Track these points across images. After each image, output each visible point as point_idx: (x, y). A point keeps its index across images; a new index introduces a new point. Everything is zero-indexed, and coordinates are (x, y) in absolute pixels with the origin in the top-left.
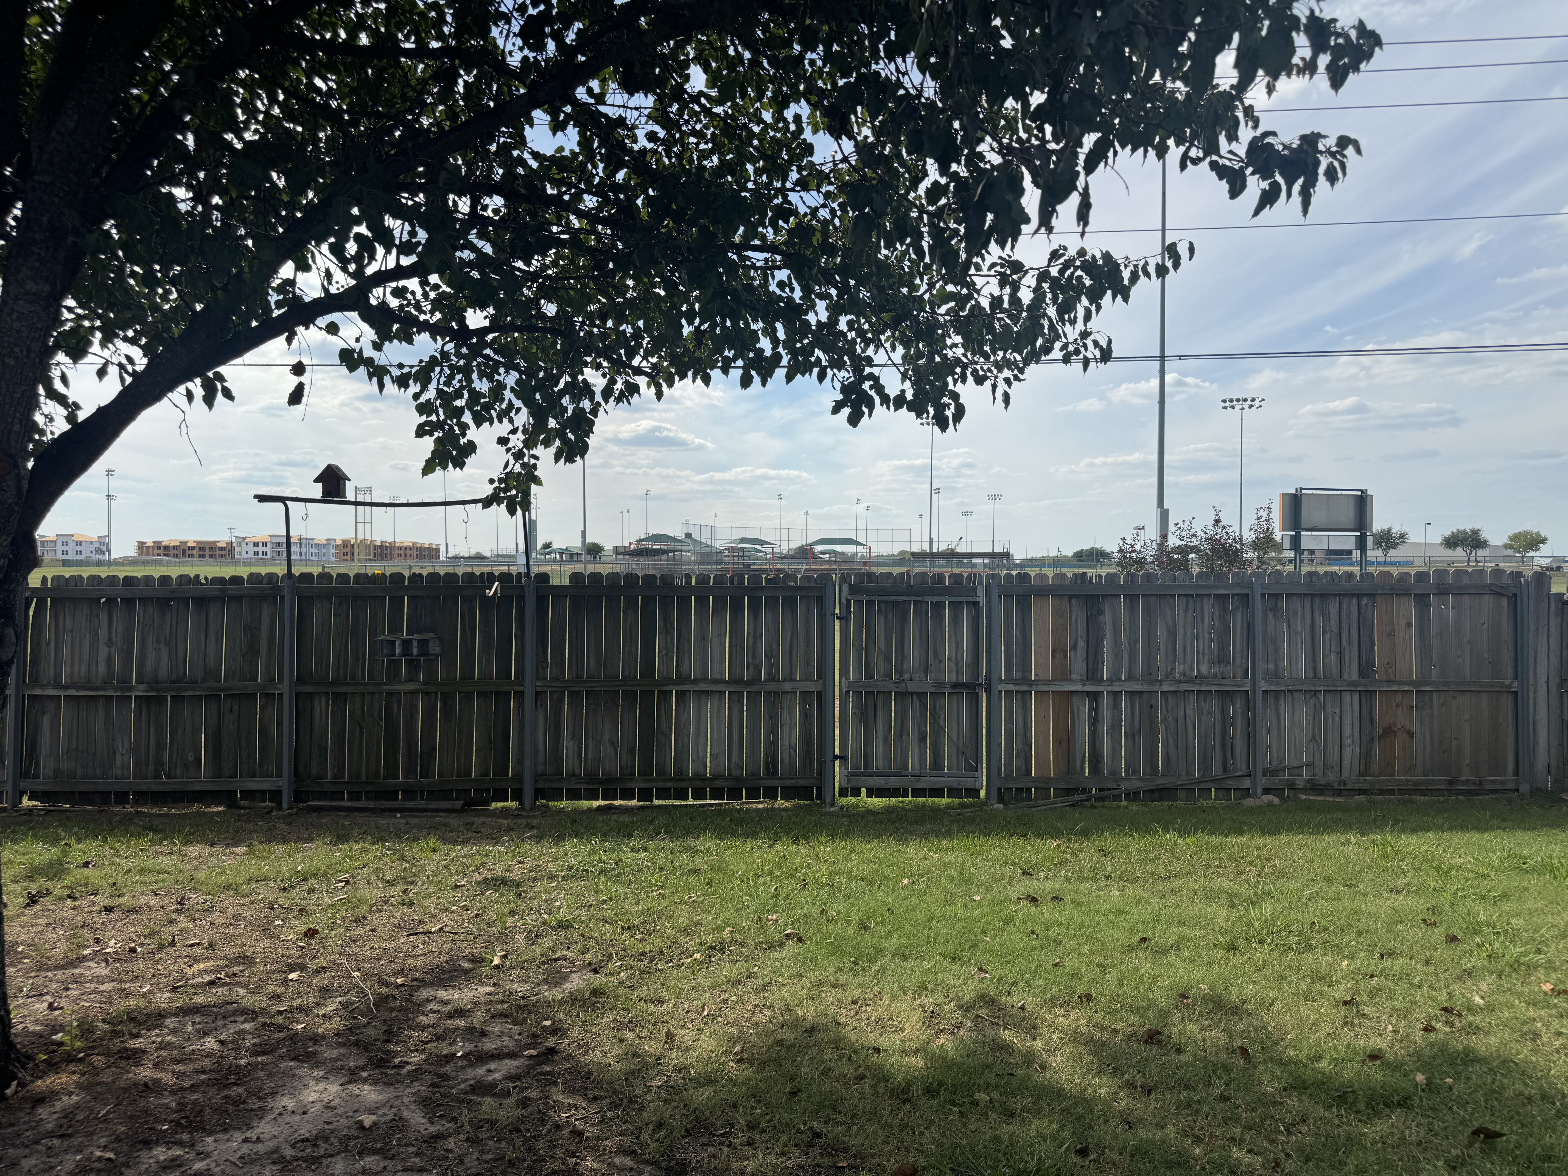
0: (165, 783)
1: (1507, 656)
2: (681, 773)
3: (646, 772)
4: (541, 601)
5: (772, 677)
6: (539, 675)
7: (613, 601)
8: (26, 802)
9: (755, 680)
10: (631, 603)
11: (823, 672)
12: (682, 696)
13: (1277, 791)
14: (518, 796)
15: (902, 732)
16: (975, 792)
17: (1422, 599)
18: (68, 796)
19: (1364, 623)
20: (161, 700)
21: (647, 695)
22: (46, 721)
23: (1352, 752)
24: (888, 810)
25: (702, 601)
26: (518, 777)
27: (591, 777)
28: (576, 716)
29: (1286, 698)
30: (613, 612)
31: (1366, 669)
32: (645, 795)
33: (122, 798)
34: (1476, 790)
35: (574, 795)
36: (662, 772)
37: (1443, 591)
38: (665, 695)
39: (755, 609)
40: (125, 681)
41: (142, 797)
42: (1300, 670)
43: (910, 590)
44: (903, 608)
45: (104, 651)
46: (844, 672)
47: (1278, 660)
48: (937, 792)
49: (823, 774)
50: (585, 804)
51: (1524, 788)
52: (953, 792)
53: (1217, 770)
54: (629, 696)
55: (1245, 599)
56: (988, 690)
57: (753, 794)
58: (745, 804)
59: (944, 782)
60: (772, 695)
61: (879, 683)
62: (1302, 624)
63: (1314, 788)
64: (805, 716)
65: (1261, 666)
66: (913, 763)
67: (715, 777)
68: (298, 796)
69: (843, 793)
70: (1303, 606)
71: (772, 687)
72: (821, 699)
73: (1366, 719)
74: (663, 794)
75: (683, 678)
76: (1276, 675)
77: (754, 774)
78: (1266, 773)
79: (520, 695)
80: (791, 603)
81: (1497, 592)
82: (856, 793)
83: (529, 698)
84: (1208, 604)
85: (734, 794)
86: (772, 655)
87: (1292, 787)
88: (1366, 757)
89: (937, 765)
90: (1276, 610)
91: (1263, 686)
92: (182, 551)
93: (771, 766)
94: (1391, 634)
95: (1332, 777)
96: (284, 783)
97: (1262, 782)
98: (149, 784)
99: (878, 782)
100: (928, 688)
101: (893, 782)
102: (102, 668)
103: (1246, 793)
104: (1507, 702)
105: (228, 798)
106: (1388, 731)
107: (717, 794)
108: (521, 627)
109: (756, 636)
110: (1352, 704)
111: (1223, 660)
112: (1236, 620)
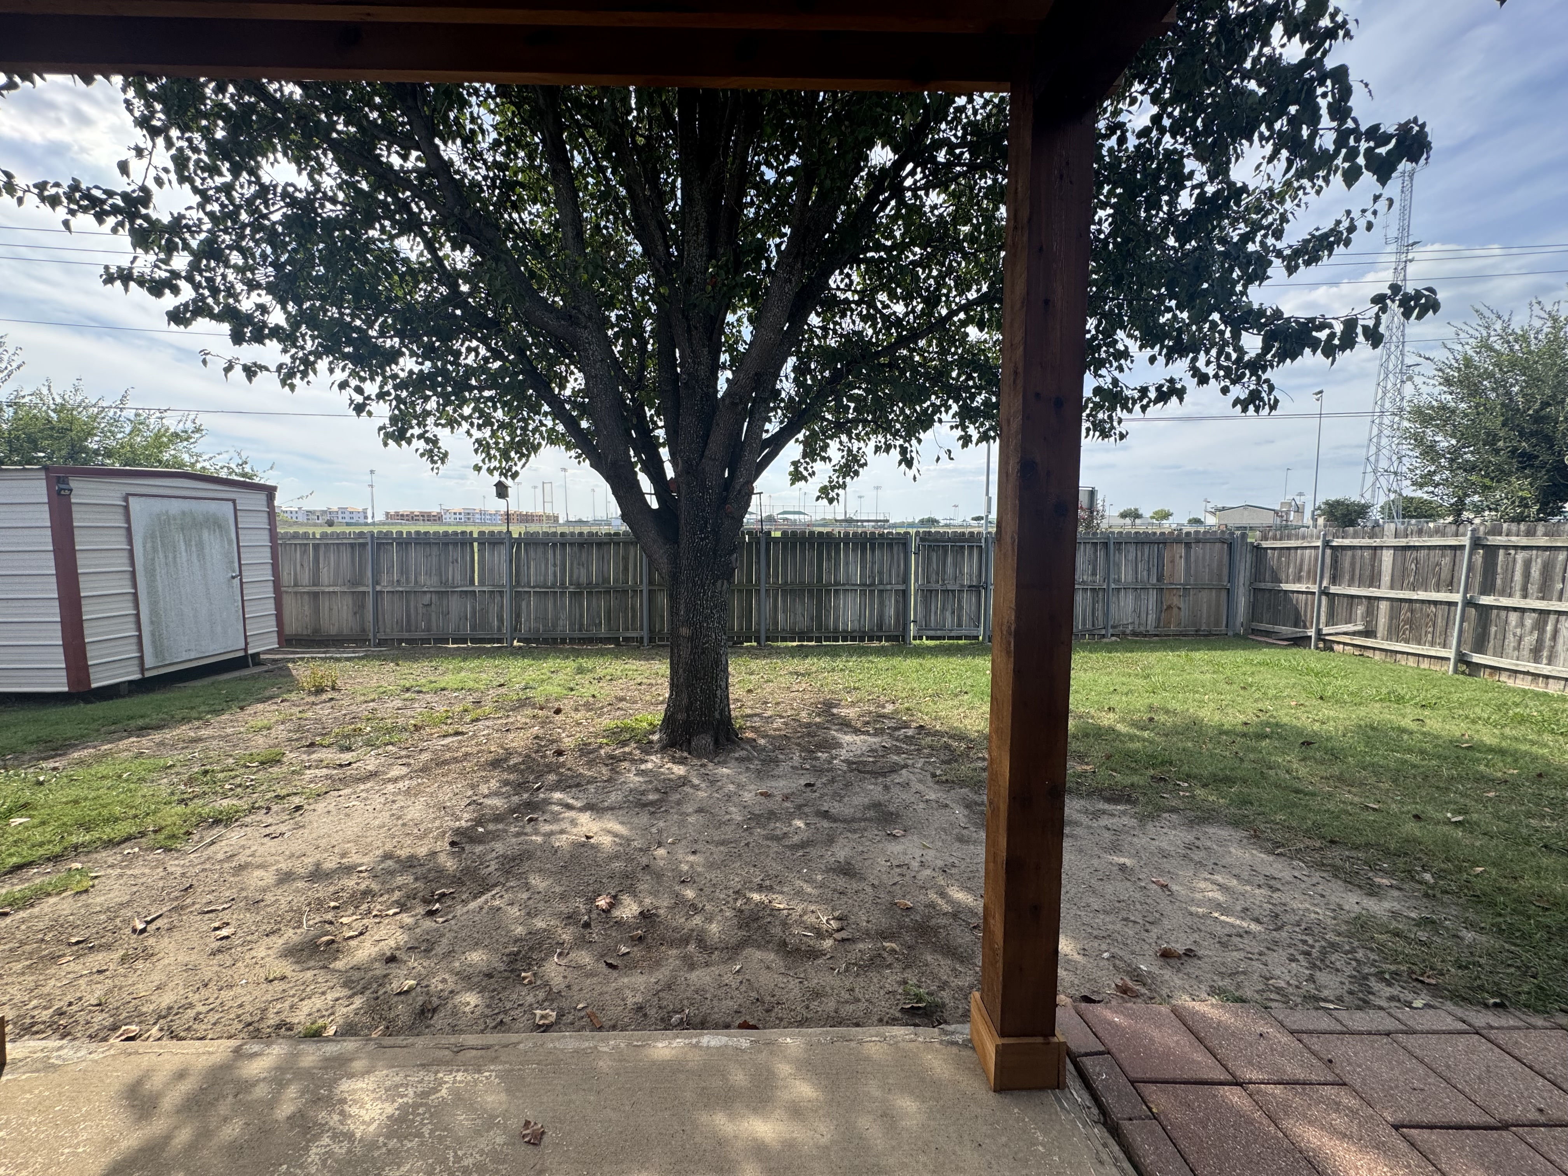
0: (584, 634)
1: (1225, 571)
2: (836, 630)
3: (819, 628)
4: (768, 544)
5: (881, 582)
6: (767, 582)
7: (802, 545)
8: (515, 643)
9: (872, 584)
10: (812, 545)
11: (906, 580)
12: (836, 591)
13: (1118, 636)
14: (758, 640)
15: (943, 609)
16: (977, 638)
17: (1188, 545)
18: (536, 641)
19: (1160, 557)
20: (581, 593)
21: (820, 591)
22: (524, 604)
23: (1152, 617)
24: (936, 646)
25: (846, 545)
26: (758, 631)
27: (793, 631)
28: (784, 601)
29: (1123, 592)
30: (803, 551)
31: (1160, 578)
32: (819, 640)
33: (563, 641)
34: (1209, 634)
35: (784, 639)
36: (827, 629)
37: (1198, 541)
38: (828, 592)
39: (873, 550)
40: (563, 583)
41: (572, 641)
42: (1130, 578)
43: (949, 540)
44: (945, 548)
45: (551, 570)
46: (916, 580)
47: (1119, 573)
48: (959, 638)
49: (905, 628)
50: (790, 644)
51: (1230, 633)
52: (967, 638)
53: (1089, 626)
54: (810, 592)
55: (1106, 545)
56: (986, 589)
57: (871, 639)
58: (866, 643)
59: (964, 632)
60: (881, 592)
61: (934, 586)
62: (1132, 556)
63: (1135, 634)
64: (897, 601)
65: (1112, 576)
66: (948, 624)
67: (853, 631)
68: (651, 640)
69: (915, 638)
70: (1132, 548)
71: (881, 587)
72: (905, 593)
73: (1159, 602)
74: (827, 639)
75: (837, 583)
76: (1119, 580)
77: (872, 630)
78: (1113, 627)
79: (758, 591)
80: (890, 545)
81: (1222, 541)
82: (921, 638)
83: (763, 592)
84: (1088, 546)
85: (862, 639)
86: (881, 573)
87: (1124, 633)
88: (1158, 619)
89: (960, 625)
90: (1119, 550)
91: (1113, 586)
92: (411, 518)
93: (880, 627)
94: (1173, 561)
95: (1142, 629)
96: (645, 634)
97: (1111, 631)
98: (577, 634)
99: (931, 633)
100: (956, 587)
101: (939, 633)
102: (550, 578)
103: (1103, 636)
104: (1224, 594)
105: (615, 641)
106: (1169, 607)
107: (853, 639)
108: (758, 557)
109: (873, 563)
110: (1153, 595)
111: (1094, 574)
112: (1101, 554)
